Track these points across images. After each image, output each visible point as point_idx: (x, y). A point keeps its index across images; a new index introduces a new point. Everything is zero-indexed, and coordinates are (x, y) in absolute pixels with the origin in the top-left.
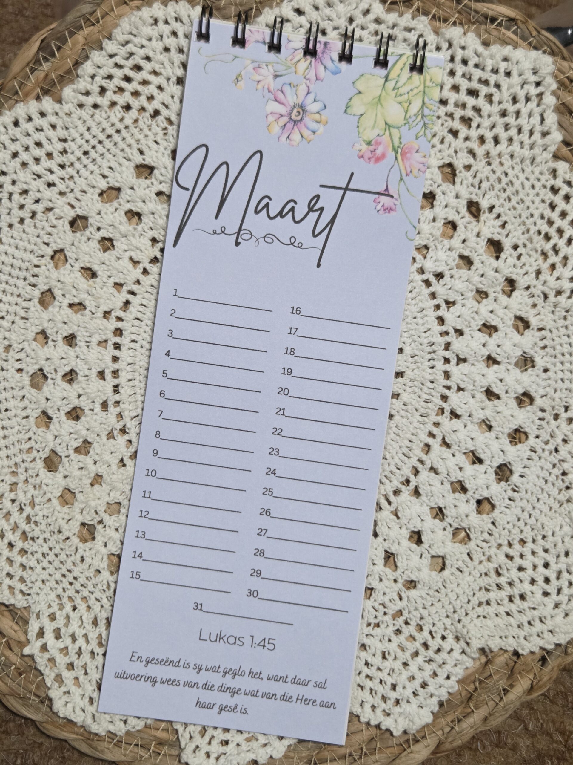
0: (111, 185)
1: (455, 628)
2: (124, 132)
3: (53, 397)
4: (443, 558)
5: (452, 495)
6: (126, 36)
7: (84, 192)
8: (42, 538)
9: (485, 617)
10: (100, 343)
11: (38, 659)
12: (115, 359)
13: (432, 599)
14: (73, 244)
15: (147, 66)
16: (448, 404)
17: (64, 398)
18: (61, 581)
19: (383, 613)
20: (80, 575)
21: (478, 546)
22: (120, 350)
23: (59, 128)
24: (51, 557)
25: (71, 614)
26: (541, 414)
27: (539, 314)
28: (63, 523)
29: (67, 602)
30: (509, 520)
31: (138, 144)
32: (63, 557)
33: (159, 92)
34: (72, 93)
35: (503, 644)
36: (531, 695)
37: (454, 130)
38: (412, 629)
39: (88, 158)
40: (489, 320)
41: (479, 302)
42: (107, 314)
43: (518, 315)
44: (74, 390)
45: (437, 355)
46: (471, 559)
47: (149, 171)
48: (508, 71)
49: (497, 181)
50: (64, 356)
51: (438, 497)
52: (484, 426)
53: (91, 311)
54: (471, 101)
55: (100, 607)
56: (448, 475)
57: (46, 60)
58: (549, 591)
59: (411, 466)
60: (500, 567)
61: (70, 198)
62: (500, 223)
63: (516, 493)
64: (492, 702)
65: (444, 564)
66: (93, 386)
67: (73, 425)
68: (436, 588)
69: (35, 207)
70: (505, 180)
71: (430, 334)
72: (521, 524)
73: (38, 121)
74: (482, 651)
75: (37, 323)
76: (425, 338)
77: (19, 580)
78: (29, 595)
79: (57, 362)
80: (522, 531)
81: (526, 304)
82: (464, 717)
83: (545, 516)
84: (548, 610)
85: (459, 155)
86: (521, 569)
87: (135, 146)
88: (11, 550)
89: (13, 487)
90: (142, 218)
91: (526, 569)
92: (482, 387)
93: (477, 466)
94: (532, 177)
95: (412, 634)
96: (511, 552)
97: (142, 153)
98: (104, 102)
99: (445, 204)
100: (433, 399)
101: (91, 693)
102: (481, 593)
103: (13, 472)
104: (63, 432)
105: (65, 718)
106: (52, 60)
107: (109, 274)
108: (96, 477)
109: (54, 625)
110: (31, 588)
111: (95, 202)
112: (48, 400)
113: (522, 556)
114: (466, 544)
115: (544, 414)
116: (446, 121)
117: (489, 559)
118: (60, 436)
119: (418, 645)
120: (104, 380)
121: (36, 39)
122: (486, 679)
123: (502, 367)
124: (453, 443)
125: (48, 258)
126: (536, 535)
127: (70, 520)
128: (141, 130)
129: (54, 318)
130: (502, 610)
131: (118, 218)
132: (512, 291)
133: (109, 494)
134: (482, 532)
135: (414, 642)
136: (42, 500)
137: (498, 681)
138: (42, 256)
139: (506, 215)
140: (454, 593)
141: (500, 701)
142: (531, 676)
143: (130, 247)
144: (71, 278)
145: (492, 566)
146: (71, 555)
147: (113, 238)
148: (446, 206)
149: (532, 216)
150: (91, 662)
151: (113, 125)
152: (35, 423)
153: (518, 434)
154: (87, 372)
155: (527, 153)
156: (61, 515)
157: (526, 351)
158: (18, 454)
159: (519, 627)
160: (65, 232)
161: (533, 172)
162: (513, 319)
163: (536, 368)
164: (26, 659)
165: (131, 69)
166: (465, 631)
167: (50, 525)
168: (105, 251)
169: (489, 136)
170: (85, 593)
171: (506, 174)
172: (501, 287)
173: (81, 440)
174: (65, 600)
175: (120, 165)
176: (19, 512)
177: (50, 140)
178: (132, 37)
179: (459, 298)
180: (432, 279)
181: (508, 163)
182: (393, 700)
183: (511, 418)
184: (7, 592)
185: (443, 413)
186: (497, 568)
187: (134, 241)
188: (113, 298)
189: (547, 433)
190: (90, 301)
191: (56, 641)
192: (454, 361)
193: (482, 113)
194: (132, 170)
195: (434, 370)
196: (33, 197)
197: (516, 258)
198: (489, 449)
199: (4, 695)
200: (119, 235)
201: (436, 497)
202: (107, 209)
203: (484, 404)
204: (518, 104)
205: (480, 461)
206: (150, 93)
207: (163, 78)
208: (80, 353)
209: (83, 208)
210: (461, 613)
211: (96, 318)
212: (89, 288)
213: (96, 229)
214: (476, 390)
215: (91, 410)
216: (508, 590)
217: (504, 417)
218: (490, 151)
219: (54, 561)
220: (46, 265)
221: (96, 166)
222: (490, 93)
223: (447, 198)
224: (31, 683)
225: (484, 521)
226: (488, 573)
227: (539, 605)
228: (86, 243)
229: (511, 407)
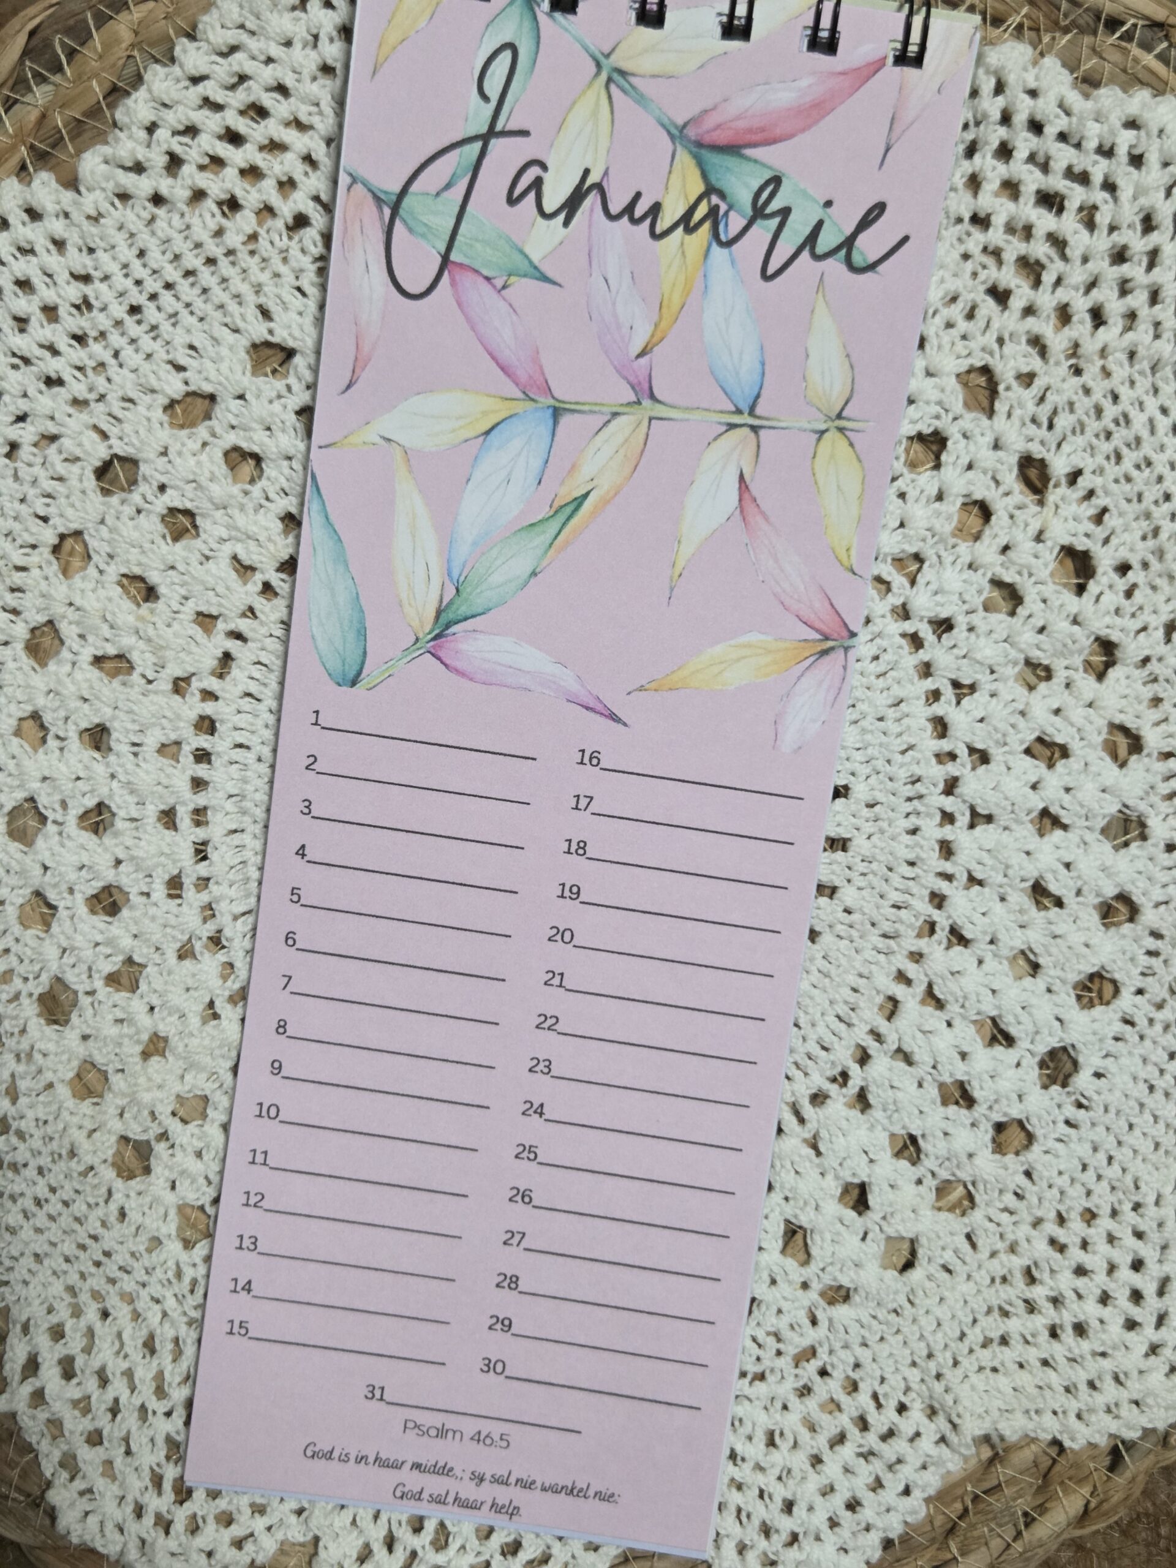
0: (192, 388)
1: (929, 1389)
2: (223, 263)
3: (58, 863)
4: (913, 1242)
5: (942, 1109)
6: (230, 32)
7: (131, 401)
8: (33, 1164)
9: (995, 1370)
10: (163, 749)
11: (25, 1421)
12: (198, 784)
13: (884, 1327)
14: (102, 522)
15: (280, 108)
16: (944, 914)
17: (83, 866)
18: (77, 1258)
19: (774, 1351)
20: (117, 1247)
21: (991, 1220)
22: (209, 762)
23: (71, 250)
24: (54, 1206)
25: (98, 1326)
26: (1151, 943)
27: (1166, 720)
28: (79, 1136)
29: (90, 1301)
30: (1062, 1168)
31: (257, 292)
32: (80, 1208)
33: (309, 169)
34: (103, 167)
35: (1031, 1426)
36: (1083, 1527)
37: (1001, 288)
38: (834, 1387)
39: (139, 322)
40: (1050, 730)
41: (1031, 688)
42: (180, 685)
43: (1117, 721)
44: (106, 850)
46: (974, 1246)
47: (283, 357)
48: (1137, 152)
49: (1092, 411)
50: (82, 775)
51: (910, 1115)
52: (1021, 962)
53: (144, 676)
54: (1044, 221)
55: (160, 1315)
56: (934, 1067)
57: (41, 79)
58: (1139, 1319)
59: (853, 1043)
60: (1036, 1264)
61: (98, 413)
62: (1092, 511)
63: (1083, 1111)
64: (999, 1540)
65: (913, 1253)
66: (149, 843)
67: (102, 926)
68: (895, 1305)
69: (15, 432)
70: (1111, 411)
71: (913, 758)
72: (1090, 1176)
73: (23, 230)
74: (987, 1439)
75: (21, 698)
76: (902, 766)
78: (5, 1283)
79: (67, 786)
80: (1089, 1193)
81: (1137, 698)
83: (1144, 1160)
84: (1132, 1359)
85: (1008, 348)
86: (1081, 1271)
87: (251, 299)
90: (264, 466)
91: (1092, 1272)
93: (999, 1050)
95: (835, 1396)
96: (1061, 1235)
97: (266, 314)
98: (177, 190)
99: (966, 462)
100: (913, 902)
101: (138, 1495)
102: (990, 1319)
104: (79, 940)
105: (85, 1544)
106: (57, 78)
107: (183, 592)
108: (154, 1041)
109: (60, 1350)
110: (10, 1269)
111: (156, 425)
112: (46, 868)
113: (1084, 1245)
114: (963, 1214)
115: (1159, 943)
116: (984, 267)
117: (1013, 1249)
118: (73, 949)
119: (844, 1420)
120: (176, 829)
121: (17, 28)
122: (984, 1492)
123: (1073, 836)
124: (950, 998)
125: (45, 552)
126: (1120, 1202)
127: (95, 1130)
128: (264, 260)
129: (60, 688)
130: (1032, 1355)
131: (207, 464)
132: (1109, 664)
133: (182, 1077)
134: (1001, 1192)
135: (837, 1414)
136: (34, 1085)
137: (1015, 1499)
138: (34, 547)
139: (1107, 493)
140: (931, 1318)
141: (1015, 1540)
142: (1086, 1491)
143: (233, 533)
144: (98, 600)
145: (1017, 1263)
146: (97, 1204)
147: (195, 511)
148: (970, 467)
149: (1168, 497)
150: (140, 1428)
151: (198, 245)
152: (19, 917)
153: (1097, 980)
154: (135, 812)
155: (1167, 349)
156: (75, 1120)
157: (1130, 803)
159: (1067, 1390)
160: (83, 492)
162: (1105, 730)
163: (1150, 842)
165: (242, 113)
166: (949, 1399)
167: (51, 1139)
168: (176, 539)
169: (1081, 305)
170: (128, 1284)
171: (1116, 398)
172: (1082, 658)
173: (120, 958)
174: (84, 1297)
177: (50, 276)
178: (244, 37)
179: (984, 678)
180: (926, 633)
181: (1121, 371)
182: (785, 1536)
183: (1085, 949)
185: (932, 932)
186: (1029, 1267)
187: (241, 520)
188: (193, 648)
189: (1162, 986)
190: (143, 652)
191: (63, 1382)
192: (963, 819)
193: (1068, 251)
194: (243, 355)
195: (917, 838)
196: (12, 408)
197: (1122, 594)
198: (1030, 1014)
200: (209, 506)
201: (904, 1114)
202: (183, 445)
203: (1025, 918)
204: (1156, 233)
205: (1009, 1040)
206: (285, 174)
207: (316, 137)
208: (119, 770)
209: (126, 440)
210: (944, 1359)
211: (156, 693)
212: (140, 625)
213: (155, 488)
214: (1010, 886)
215: (142, 894)
216: (1049, 1314)
217: (1070, 948)
218: (1081, 342)
219: (60, 1214)
220: (40, 567)
221: (159, 342)
222: (1091, 203)
223: (972, 448)
224: (9, 1466)
225: (1006, 1169)
226: (1009, 1277)
227: (1114, 1348)
228: (132, 519)
229: (1086, 925)
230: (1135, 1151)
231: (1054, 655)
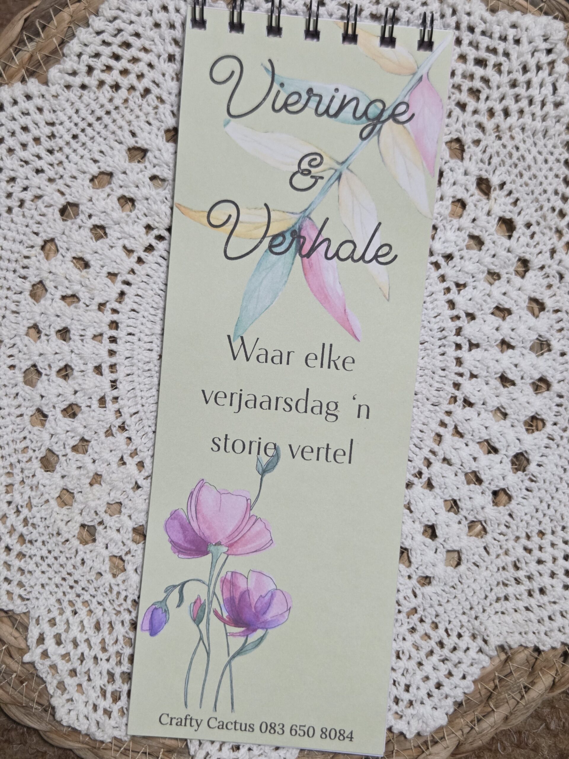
0: (102, 170)
1: (472, 625)
2: (114, 113)
3: (48, 394)
4: (459, 552)
5: (467, 486)
6: (113, 11)
7: (75, 178)
8: (40, 540)
9: (503, 613)
10: (95, 337)
11: (39, 666)
12: (112, 353)
13: (449, 595)
14: (64, 233)
15: (136, 43)
16: (460, 392)
17: (60, 395)
18: (61, 585)
19: (397, 611)
20: (81, 578)
21: (495, 539)
22: (116, 343)
23: (46, 112)
24: (51, 560)
25: (71, 619)
26: (558, 400)
27: (555, 295)
28: (62, 525)
29: (68, 606)
30: (526, 511)
31: (129, 125)
32: (62, 560)
33: (150, 69)
34: (59, 74)
35: (523, 640)
36: (553, 692)
37: (461, 103)
38: (427, 627)
39: (77, 142)
40: (502, 302)
41: (491, 284)
42: (101, 306)
43: (532, 296)
44: (70, 386)
45: (448, 341)
46: (488, 553)
47: (142, 154)
48: (517, 38)
49: (507, 156)
50: (58, 351)
51: (452, 489)
52: (499, 414)
53: (85, 303)
54: (479, 71)
55: (102, 611)
56: (462, 465)
57: (31, 40)
59: (423, 457)
60: (518, 560)
61: (60, 184)
62: (512, 200)
63: (533, 483)
64: (513, 700)
65: (460, 559)
66: (90, 381)
67: (70, 423)
68: (453, 584)
69: (23, 195)
70: (516, 155)
71: (440, 319)
72: (540, 515)
73: (24, 104)
74: (502, 648)
75: (28, 317)
76: (435, 323)
77: (18, 584)
78: (28, 599)
79: (51, 357)
80: (540, 523)
81: (540, 285)
82: (484, 716)
83: (565, 506)
85: (468, 129)
86: (540, 562)
87: (126, 127)
88: (8, 554)
89: (9, 489)
90: (136, 204)
91: (545, 562)
92: (496, 374)
93: (492, 456)
94: (545, 151)
95: (427, 632)
96: (530, 545)
97: (134, 134)
98: (92, 81)
99: (453, 181)
100: (446, 387)
101: (95, 700)
102: (499, 588)
103: (9, 473)
104: (59, 430)
105: (69, 727)
106: (37, 39)
107: (101, 263)
108: (95, 477)
109: (55, 630)
110: (30, 592)
111: (86, 188)
112: (42, 397)
113: (541, 548)
114: (482, 537)
115: (562, 399)
116: (453, 94)
117: (506, 553)
118: (56, 434)
119: (433, 643)
120: (101, 374)
121: (19, 17)
122: (506, 676)
123: (517, 352)
124: (466, 432)
125: (38, 249)
126: (555, 527)
127: (69, 521)
128: (132, 110)
129: (47, 312)
130: (521, 605)
131: (110, 205)
132: (526, 271)
133: (109, 494)
134: (499, 525)
135: (429, 640)
136: (40, 501)
137: (519, 679)
138: (32, 247)
139: (517, 192)
140: (470, 589)
141: (521, 699)
142: (553, 673)
143: (123, 235)
144: (63, 269)
145: (509, 560)
146: (71, 558)
147: (106, 226)
148: (454, 184)
149: (545, 191)
150: (94, 667)
151: (102, 106)
152: (30, 421)
153: (535, 421)
154: (83, 368)
155: (539, 125)
156: (59, 517)
157: (542, 334)
158: (14, 454)
159: (539, 622)
160: (55, 220)
161: (545, 146)
162: (527, 301)
163: (553, 352)
164: (27, 666)
165: (120, 46)
166: (482, 628)
167: (48, 527)
168: (97, 240)
169: (498, 108)
170: (86, 596)
171: (517, 148)
172: (513, 268)
173: (78, 438)
174: (65, 604)
175: (112, 148)
176: (16, 514)
177: (36, 124)
178: (120, 13)
179: (470, 280)
180: (442, 261)
181: (519, 136)
182: (406, 703)
183: (527, 405)
184: (5, 598)
185: (455, 401)
186: (515, 562)
187: (126, 229)
188: (107, 289)
189: (565, 420)
190: (84, 292)
191: (57, 646)
192: (466, 347)
193: (490, 84)
194: (124, 153)
195: (445, 357)
196: (21, 184)
197: (529, 237)
199: (6, 704)
200: (112, 222)
201: (450, 489)
202: (99, 195)
203: (498, 391)
204: (529, 73)
205: (495, 451)
206: (140, 71)
207: (153, 54)
208: (75, 348)
209: (73, 195)
210: (478, 609)
211: (90, 311)
212: (82, 279)
213: (87, 216)
214: (490, 377)
215: (88, 406)
216: (527, 585)
217: (520, 404)
218: (500, 124)
219: (53, 564)
220: (36, 256)
221: (87, 150)
222: (499, 62)
223: (455, 175)
224: (33, 691)
225: (500, 513)
226: (506, 567)
227: (559, 599)
228: (77, 231)
229: (527, 393)
230: (560, 502)
231: (501, 268)
